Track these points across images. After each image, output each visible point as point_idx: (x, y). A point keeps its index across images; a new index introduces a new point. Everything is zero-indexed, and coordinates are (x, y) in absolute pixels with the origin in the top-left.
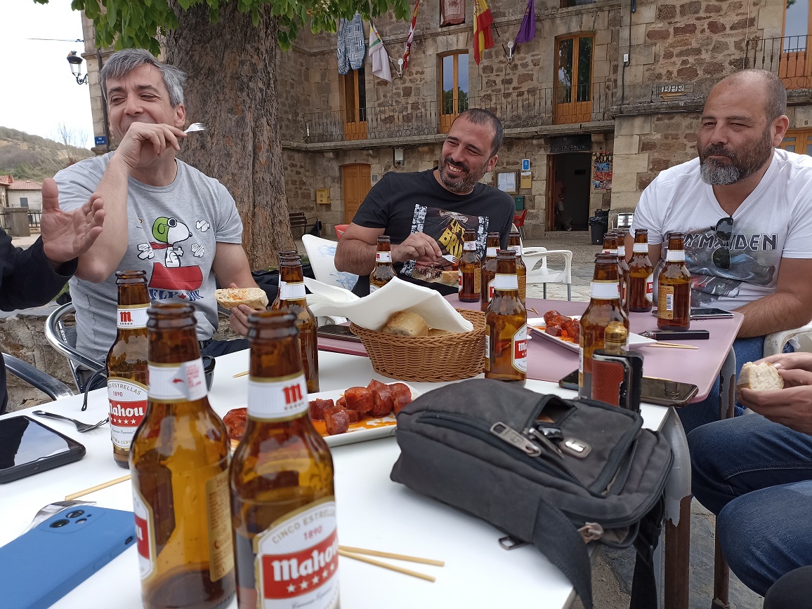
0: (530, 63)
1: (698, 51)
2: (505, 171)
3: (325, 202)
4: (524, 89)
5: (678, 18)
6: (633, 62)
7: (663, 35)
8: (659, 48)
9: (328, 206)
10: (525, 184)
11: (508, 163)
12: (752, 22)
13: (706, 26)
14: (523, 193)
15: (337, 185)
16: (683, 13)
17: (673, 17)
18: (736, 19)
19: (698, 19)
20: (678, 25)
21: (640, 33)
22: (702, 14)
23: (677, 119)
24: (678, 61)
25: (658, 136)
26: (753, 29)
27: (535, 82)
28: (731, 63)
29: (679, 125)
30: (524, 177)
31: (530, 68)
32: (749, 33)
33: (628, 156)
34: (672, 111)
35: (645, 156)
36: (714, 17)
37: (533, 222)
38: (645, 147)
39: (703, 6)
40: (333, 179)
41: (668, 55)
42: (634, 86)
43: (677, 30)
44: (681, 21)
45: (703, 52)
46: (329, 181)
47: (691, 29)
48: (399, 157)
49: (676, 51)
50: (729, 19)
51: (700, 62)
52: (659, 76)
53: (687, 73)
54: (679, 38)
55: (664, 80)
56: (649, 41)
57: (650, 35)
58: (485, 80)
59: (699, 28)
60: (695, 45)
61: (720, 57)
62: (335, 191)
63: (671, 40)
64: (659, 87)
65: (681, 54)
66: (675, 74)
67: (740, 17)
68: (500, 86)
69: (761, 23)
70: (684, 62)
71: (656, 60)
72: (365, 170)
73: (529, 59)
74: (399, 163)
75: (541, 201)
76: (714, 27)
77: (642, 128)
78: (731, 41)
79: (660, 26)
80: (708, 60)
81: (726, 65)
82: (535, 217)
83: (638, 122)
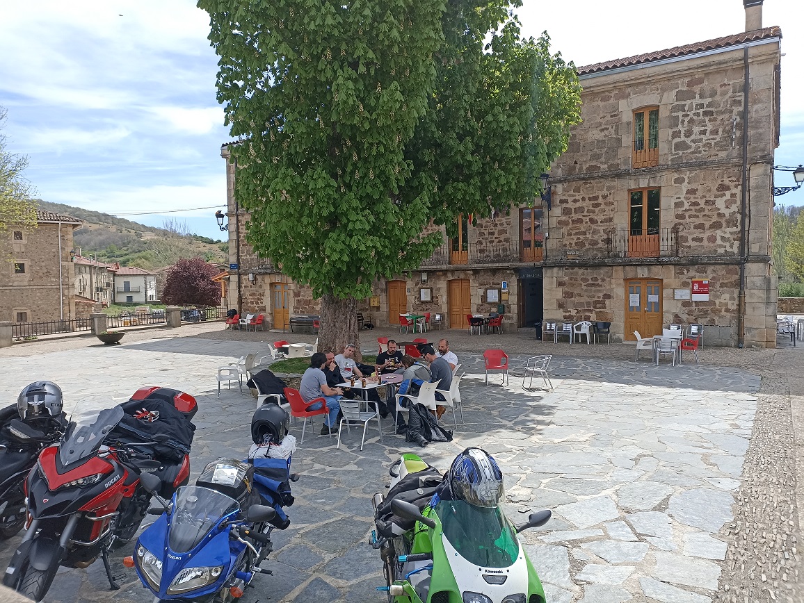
0: (505, 223)
1: (584, 233)
2: (492, 288)
3: (376, 305)
4: (502, 239)
5: (573, 215)
6: (551, 237)
7: (566, 223)
8: (564, 230)
9: (378, 308)
10: (504, 297)
11: (493, 284)
12: (611, 220)
13: (588, 220)
14: (503, 303)
15: (384, 294)
16: (575, 212)
17: (571, 214)
18: (603, 218)
19: (583, 216)
20: (574, 219)
21: (554, 222)
22: (585, 214)
23: (576, 269)
24: (575, 237)
25: (567, 278)
26: (612, 223)
27: (508, 234)
28: (602, 241)
29: (577, 273)
30: (504, 293)
31: (504, 226)
32: (610, 225)
33: (551, 289)
34: (573, 265)
35: (560, 289)
36: (592, 216)
37: (510, 321)
38: (560, 284)
39: (586, 210)
40: (382, 290)
41: (570, 234)
42: (552, 250)
43: (573, 221)
44: (575, 217)
45: (588, 234)
46: (379, 291)
47: (580, 221)
48: (424, 277)
49: (573, 232)
50: (600, 218)
51: (586, 239)
52: (565, 245)
53: (580, 244)
54: (575, 225)
55: (568, 247)
56: (559, 226)
57: (559, 223)
58: (478, 232)
59: (585, 221)
60: (583, 230)
61: (596, 237)
62: (383, 297)
63: (570, 226)
64: (565, 252)
65: (576, 234)
66: (574, 245)
67: (605, 217)
68: (487, 236)
69: (616, 220)
70: (578, 239)
71: (563, 237)
72: (403, 285)
73: (504, 221)
74: (424, 281)
75: (514, 308)
76: (592, 221)
77: (558, 273)
78: (601, 229)
79: (564, 218)
80: (590, 238)
81: (600, 241)
82: (511, 318)
83: (555, 270)
